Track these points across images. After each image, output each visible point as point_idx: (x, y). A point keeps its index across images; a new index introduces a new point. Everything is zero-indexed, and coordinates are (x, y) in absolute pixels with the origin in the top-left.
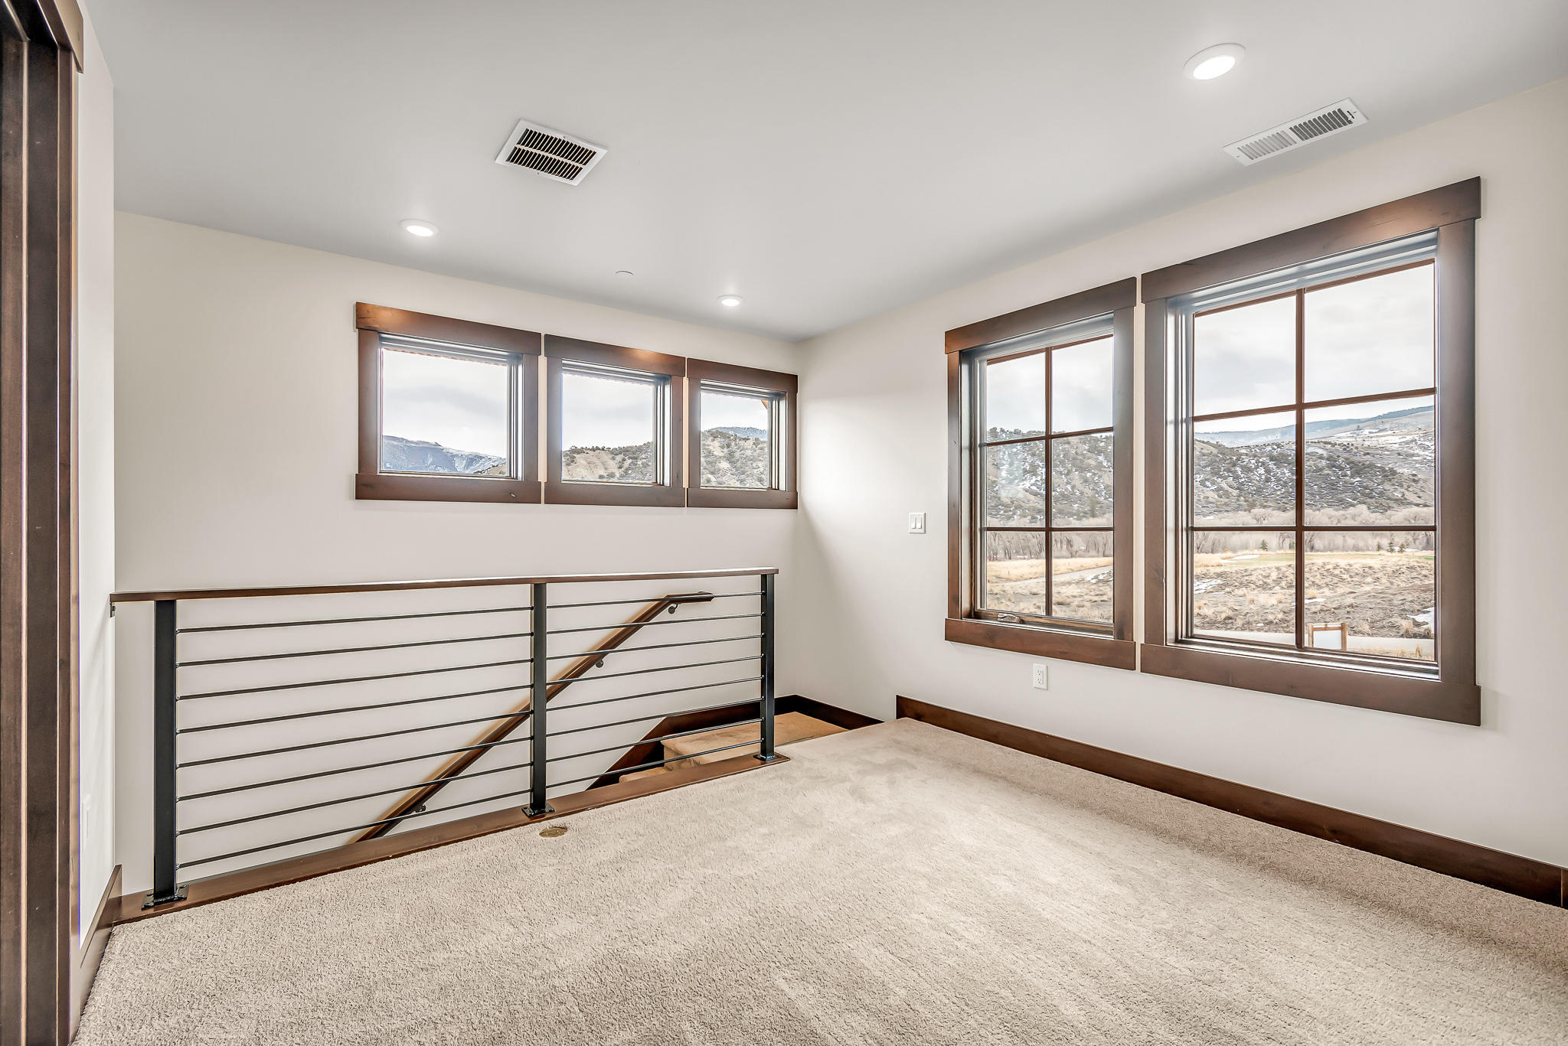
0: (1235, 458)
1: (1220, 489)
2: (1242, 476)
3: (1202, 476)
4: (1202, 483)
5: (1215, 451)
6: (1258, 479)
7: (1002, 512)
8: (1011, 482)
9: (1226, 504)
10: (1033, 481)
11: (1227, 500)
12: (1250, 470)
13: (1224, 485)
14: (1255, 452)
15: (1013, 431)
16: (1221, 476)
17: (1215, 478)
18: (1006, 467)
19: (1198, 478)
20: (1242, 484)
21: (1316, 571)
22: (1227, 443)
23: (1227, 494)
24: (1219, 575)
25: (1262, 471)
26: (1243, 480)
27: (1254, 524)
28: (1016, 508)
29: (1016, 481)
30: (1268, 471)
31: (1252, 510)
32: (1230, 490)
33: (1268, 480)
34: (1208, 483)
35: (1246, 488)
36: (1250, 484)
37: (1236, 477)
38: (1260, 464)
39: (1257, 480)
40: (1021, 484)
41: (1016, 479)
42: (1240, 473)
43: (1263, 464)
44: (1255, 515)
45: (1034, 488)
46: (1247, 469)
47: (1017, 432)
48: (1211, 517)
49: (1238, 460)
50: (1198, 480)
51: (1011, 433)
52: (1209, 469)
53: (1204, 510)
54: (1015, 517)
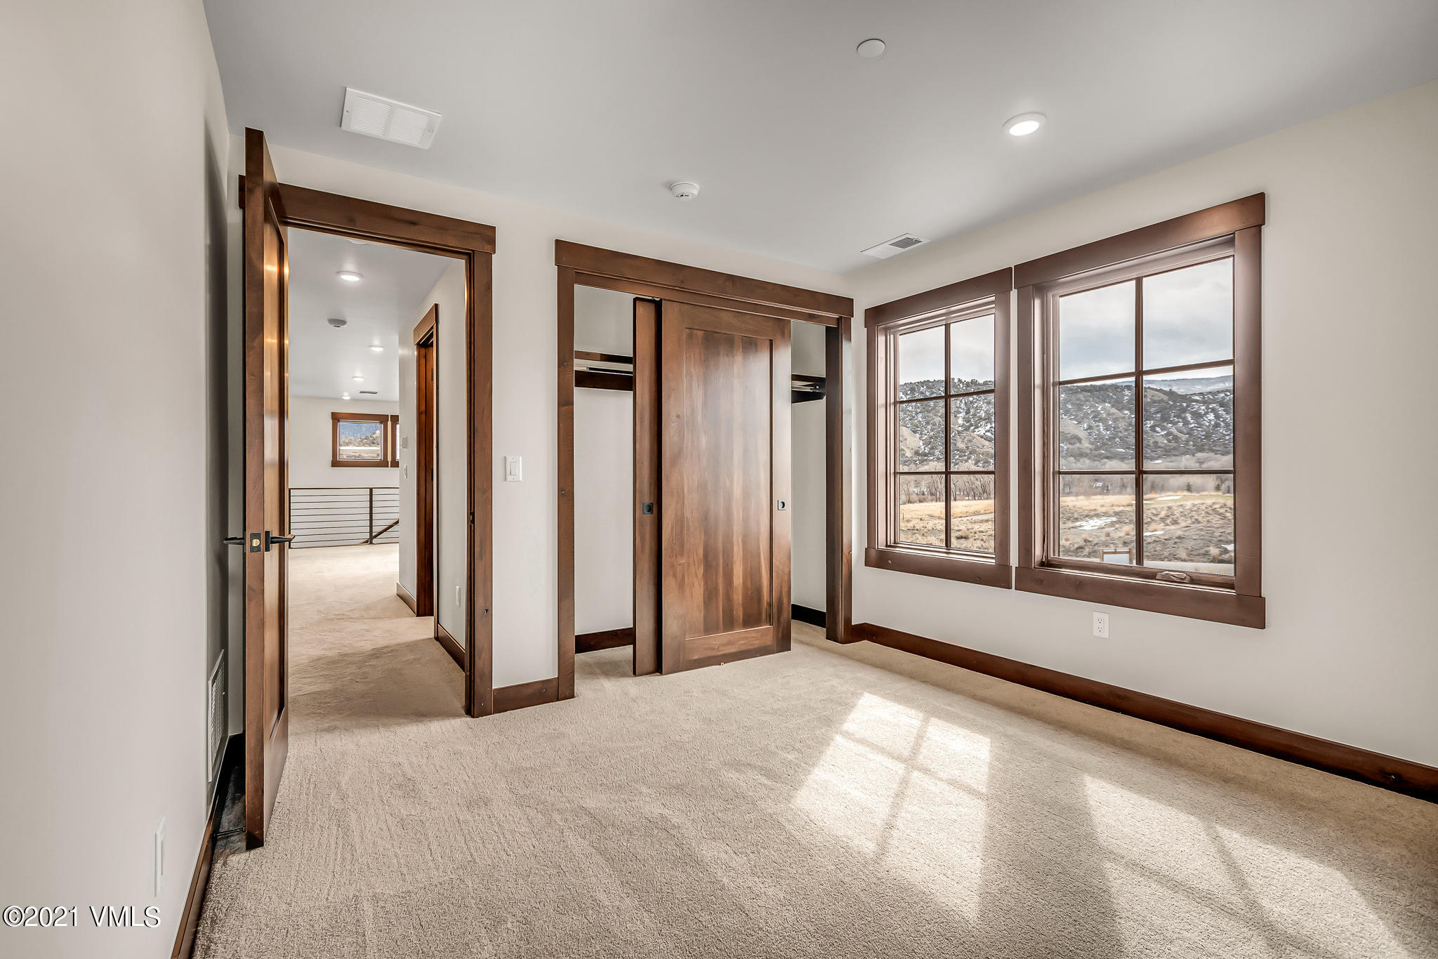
0: (1185, 405)
1: (1169, 434)
2: (1192, 421)
3: (1152, 422)
4: (1153, 428)
5: (1165, 398)
6: (1207, 424)
7: (957, 457)
8: (967, 429)
9: (1175, 449)
10: (988, 428)
11: (1175, 445)
12: (1200, 416)
13: (1174, 430)
14: (1206, 399)
15: (970, 381)
16: (1171, 422)
17: (1165, 424)
18: (963, 415)
19: (1148, 424)
20: (1191, 429)
21: (1203, 510)
22: (1181, 390)
23: (1176, 438)
24: (1116, 514)
25: (1211, 416)
26: (1193, 425)
27: (1195, 467)
28: (971, 453)
29: (972, 428)
30: (1217, 416)
31: (1196, 455)
32: (1180, 435)
33: (1217, 425)
34: (1158, 429)
35: (1196, 433)
36: (1199, 429)
37: (1186, 423)
38: (1210, 410)
39: (1206, 426)
40: (976, 430)
41: (972, 426)
42: (1190, 419)
43: (1213, 410)
44: (1199, 459)
45: (989, 434)
46: (1197, 415)
47: (974, 382)
48: (1160, 461)
49: (1188, 406)
50: (1149, 426)
51: (968, 383)
52: (1159, 415)
53: (1153, 454)
54: (970, 461)
